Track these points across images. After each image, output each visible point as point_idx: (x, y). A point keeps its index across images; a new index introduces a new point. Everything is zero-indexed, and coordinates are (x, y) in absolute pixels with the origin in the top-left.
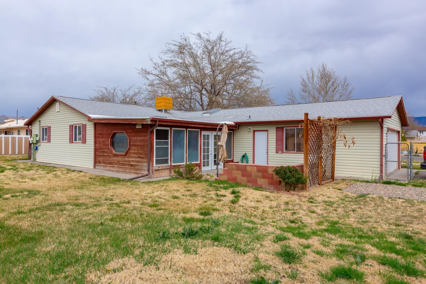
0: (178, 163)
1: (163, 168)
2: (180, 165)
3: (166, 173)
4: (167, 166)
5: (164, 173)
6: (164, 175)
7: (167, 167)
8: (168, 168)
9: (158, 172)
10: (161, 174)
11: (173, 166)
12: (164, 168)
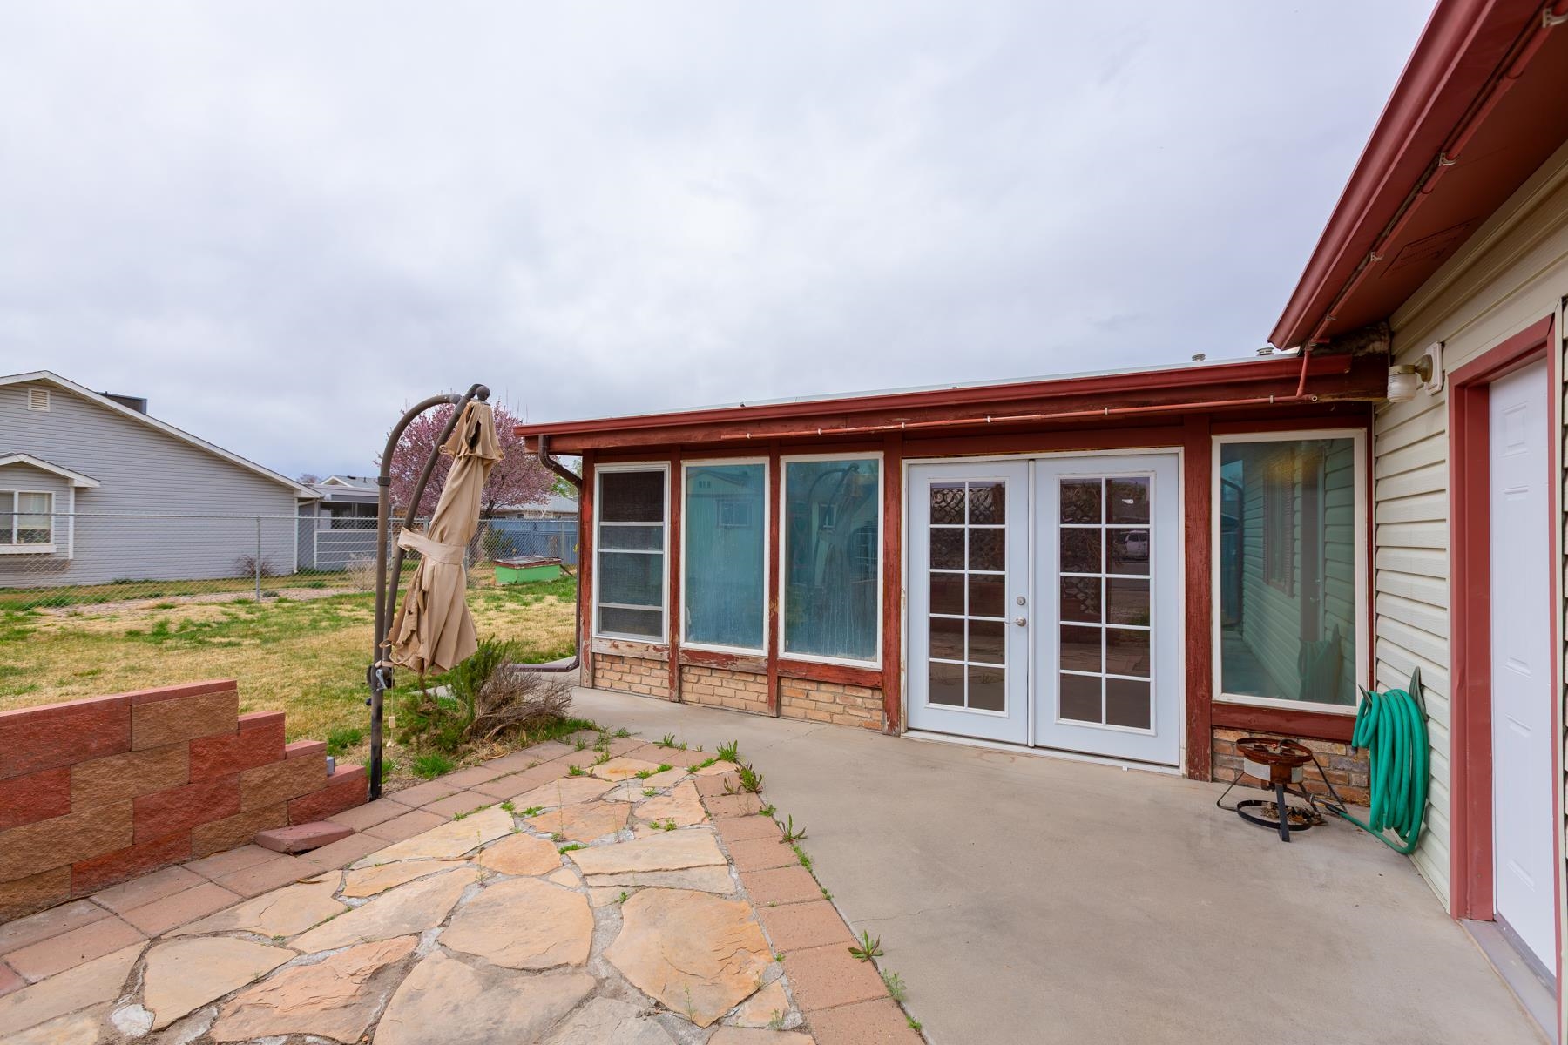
0: (719, 639)
1: (633, 650)
2: (730, 657)
3: (657, 682)
4: (655, 648)
5: (646, 680)
6: (646, 690)
7: (651, 649)
8: (657, 656)
9: (616, 666)
10: (628, 678)
11: (686, 652)
12: (635, 653)
